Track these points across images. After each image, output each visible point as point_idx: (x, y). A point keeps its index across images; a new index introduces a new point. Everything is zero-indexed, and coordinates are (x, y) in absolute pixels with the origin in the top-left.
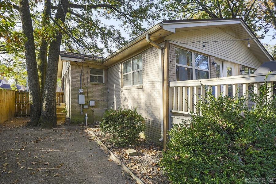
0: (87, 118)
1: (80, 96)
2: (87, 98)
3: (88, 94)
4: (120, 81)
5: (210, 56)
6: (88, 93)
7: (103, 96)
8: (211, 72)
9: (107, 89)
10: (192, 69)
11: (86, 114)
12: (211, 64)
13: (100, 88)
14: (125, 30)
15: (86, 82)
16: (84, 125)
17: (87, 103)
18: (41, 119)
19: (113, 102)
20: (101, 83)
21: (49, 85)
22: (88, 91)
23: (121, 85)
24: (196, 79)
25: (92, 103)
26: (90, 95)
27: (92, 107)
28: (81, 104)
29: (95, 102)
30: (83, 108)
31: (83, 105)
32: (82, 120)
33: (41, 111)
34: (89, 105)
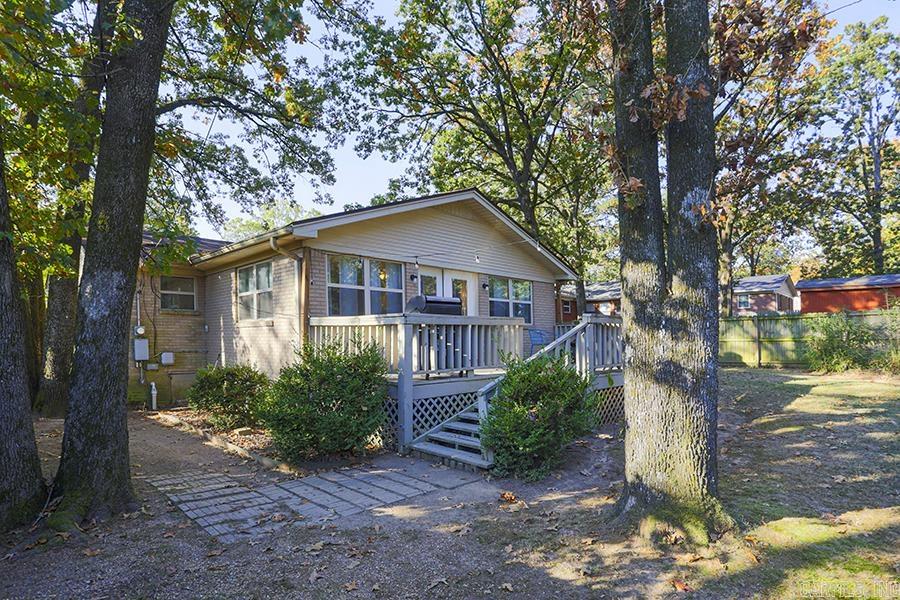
0: (154, 393)
1: (137, 341)
2: (154, 347)
3: (155, 337)
4: (234, 309)
5: (405, 263)
6: (155, 334)
7: (194, 341)
8: (406, 293)
9: (204, 325)
10: (363, 291)
11: (153, 384)
12: (409, 277)
13: (188, 322)
14: (256, 156)
15: (150, 309)
16: (149, 408)
17: (155, 357)
18: (40, 396)
19: (220, 355)
20: (189, 312)
21: (58, 319)
22: (156, 331)
23: (234, 317)
24: (372, 314)
25: (167, 358)
26: (160, 339)
27: (168, 366)
28: (139, 361)
29: (175, 356)
30: (145, 369)
31: (144, 362)
32: (143, 396)
33: (38, 379)
34: (159, 362)
